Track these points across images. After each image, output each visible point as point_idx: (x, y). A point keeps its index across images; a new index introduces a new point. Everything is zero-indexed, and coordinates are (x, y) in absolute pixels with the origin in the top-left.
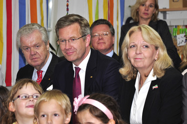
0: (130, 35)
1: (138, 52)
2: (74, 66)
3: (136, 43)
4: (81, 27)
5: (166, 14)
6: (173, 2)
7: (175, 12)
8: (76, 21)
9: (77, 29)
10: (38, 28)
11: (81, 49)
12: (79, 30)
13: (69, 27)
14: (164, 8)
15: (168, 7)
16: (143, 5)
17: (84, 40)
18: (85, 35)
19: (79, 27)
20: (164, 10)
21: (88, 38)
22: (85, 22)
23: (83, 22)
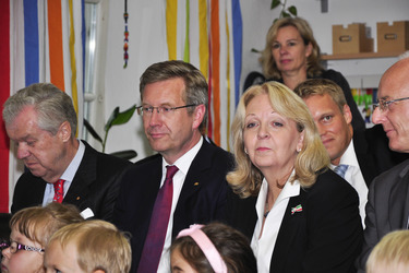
0: (246, 103)
1: (262, 134)
2: (165, 164)
3: (259, 116)
4: (188, 87)
6: (339, 42)
8: (181, 74)
9: (178, 91)
11: (180, 131)
12: (181, 93)
13: (163, 83)
15: (330, 52)
17: (191, 113)
18: (194, 105)
19: (183, 87)
20: (325, 58)
21: (200, 111)
22: (199, 79)
23: (193, 79)
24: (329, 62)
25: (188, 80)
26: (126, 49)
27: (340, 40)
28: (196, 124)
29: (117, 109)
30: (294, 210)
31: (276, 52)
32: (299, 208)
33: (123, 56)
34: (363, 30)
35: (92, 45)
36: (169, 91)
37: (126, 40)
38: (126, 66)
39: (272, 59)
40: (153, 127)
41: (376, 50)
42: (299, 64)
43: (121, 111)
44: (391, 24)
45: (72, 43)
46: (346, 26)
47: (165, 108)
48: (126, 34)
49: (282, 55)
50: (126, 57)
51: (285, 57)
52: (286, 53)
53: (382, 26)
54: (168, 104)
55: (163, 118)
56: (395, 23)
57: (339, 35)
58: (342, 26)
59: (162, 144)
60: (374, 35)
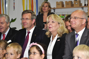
2: (27, 31)
4: (32, 15)
5: (55, 10)
7: (59, 9)
8: (30, 12)
9: (30, 16)
10: (5, 16)
11: (30, 24)
13: (27, 14)
14: (54, 8)
15: (56, 7)
16: (43, 6)
17: (32, 21)
18: (33, 19)
19: (31, 15)
20: (55, 8)
21: (34, 20)
22: (34, 14)
23: (33, 13)
24: (55, 9)
25: (32, 14)
26: (14, 6)
27: (58, 5)
28: (33, 23)
29: (12, 19)
30: (58, 40)
31: (43, 8)
32: (59, 40)
33: (13, 8)
34: (62, 3)
35: (7, 5)
36: (28, 16)
37: (14, 4)
38: (14, 10)
39: (42, 8)
40: (24, 23)
41: (65, 7)
42: (47, 11)
43: (13, 19)
44: (68, 1)
45: (3, 5)
46: (59, 2)
47: (27, 19)
48: (14, 3)
49: (44, 8)
50: (14, 8)
51: (45, 9)
52: (45, 8)
53: (66, 2)
54: (27, 18)
55: (26, 21)
56: (69, 1)
57: (58, 4)
58: (58, 2)
59: (26, 27)
60: (65, 4)
